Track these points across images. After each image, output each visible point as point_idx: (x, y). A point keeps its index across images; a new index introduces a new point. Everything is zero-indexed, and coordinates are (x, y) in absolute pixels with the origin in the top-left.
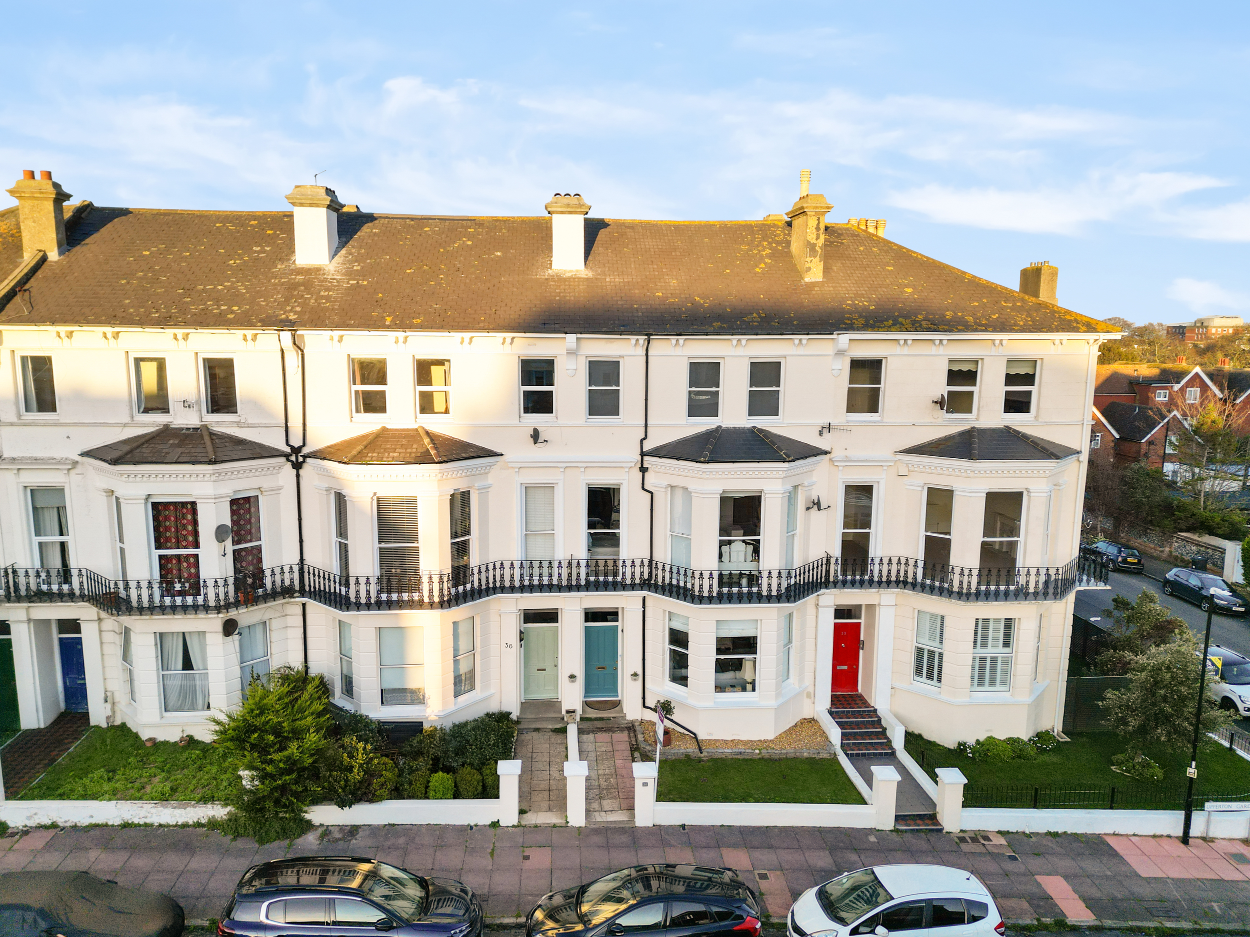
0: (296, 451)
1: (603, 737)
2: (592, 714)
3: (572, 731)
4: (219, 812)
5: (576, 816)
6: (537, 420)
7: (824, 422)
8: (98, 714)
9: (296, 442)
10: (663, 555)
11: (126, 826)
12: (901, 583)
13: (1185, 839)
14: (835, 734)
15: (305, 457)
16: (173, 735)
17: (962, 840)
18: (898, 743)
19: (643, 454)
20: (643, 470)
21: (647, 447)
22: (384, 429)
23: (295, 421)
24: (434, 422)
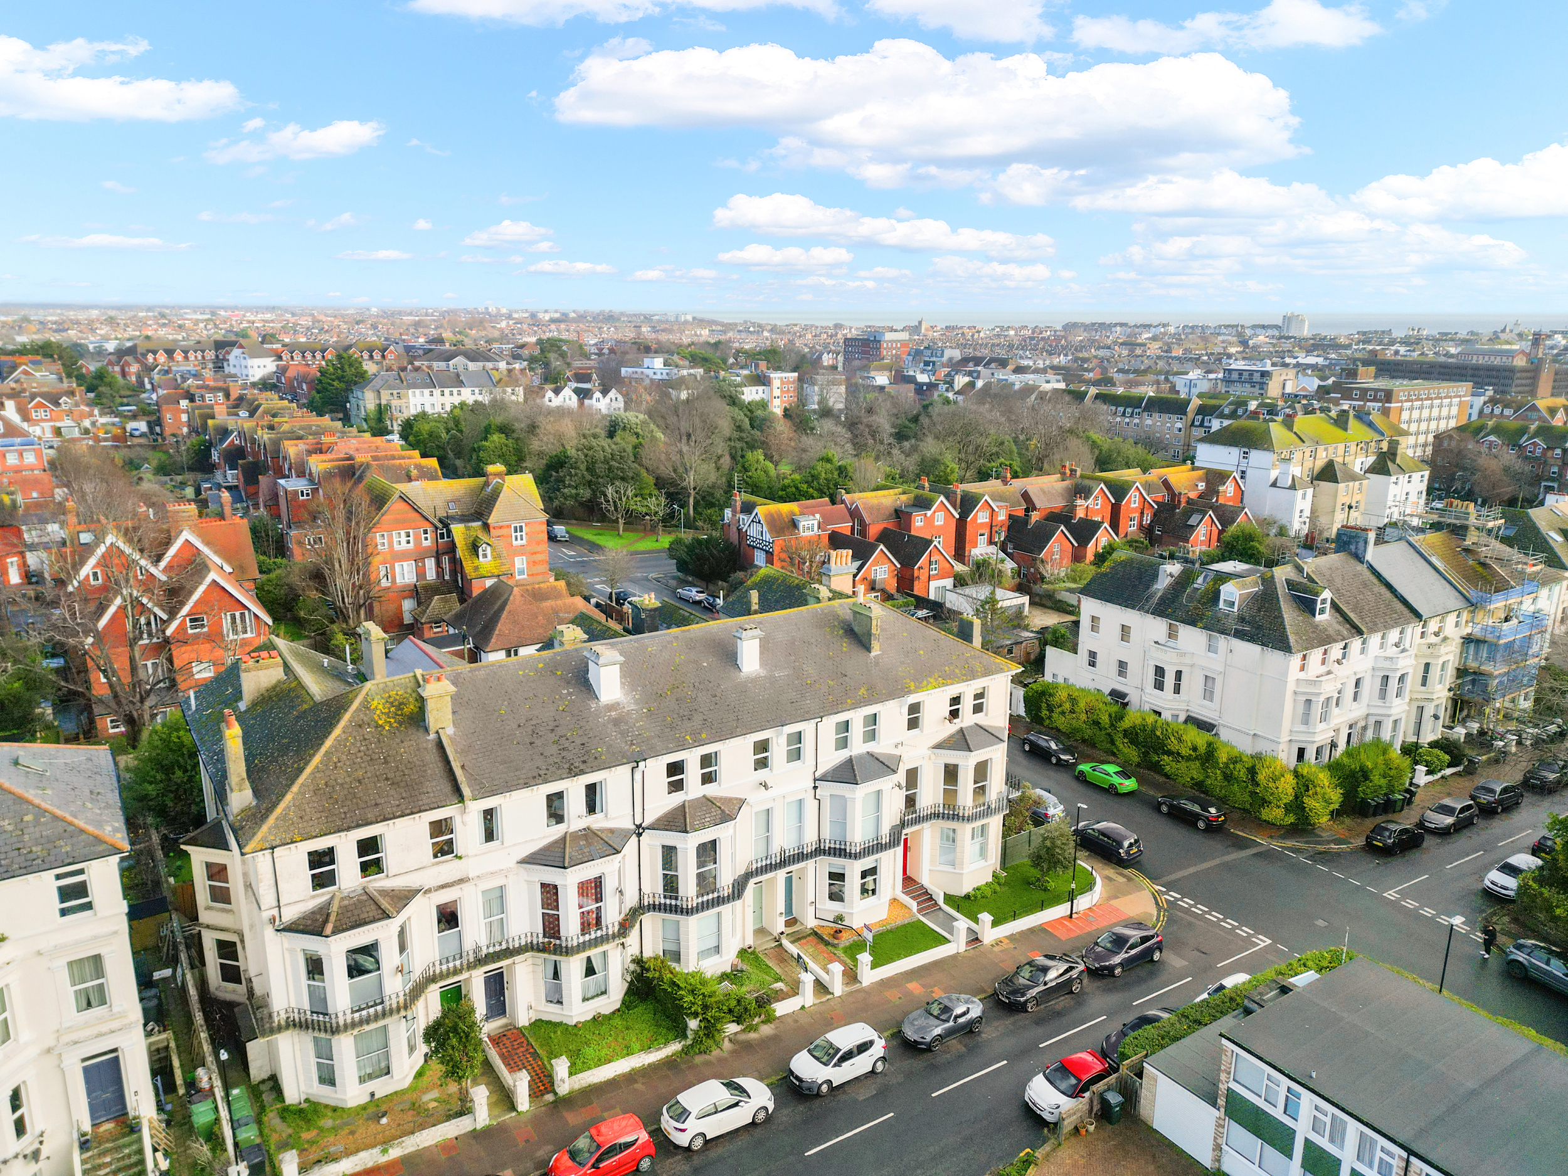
0: (639, 826)
1: (804, 942)
3: (787, 943)
4: (675, 1047)
6: (763, 774)
7: (899, 740)
8: (523, 1018)
9: (637, 823)
10: (826, 834)
12: (936, 816)
13: (1071, 916)
14: (914, 905)
15: (644, 829)
16: (589, 1017)
17: (992, 946)
18: (941, 902)
19: (815, 780)
20: (815, 788)
21: (818, 774)
22: (685, 801)
23: (638, 809)
24: (711, 790)
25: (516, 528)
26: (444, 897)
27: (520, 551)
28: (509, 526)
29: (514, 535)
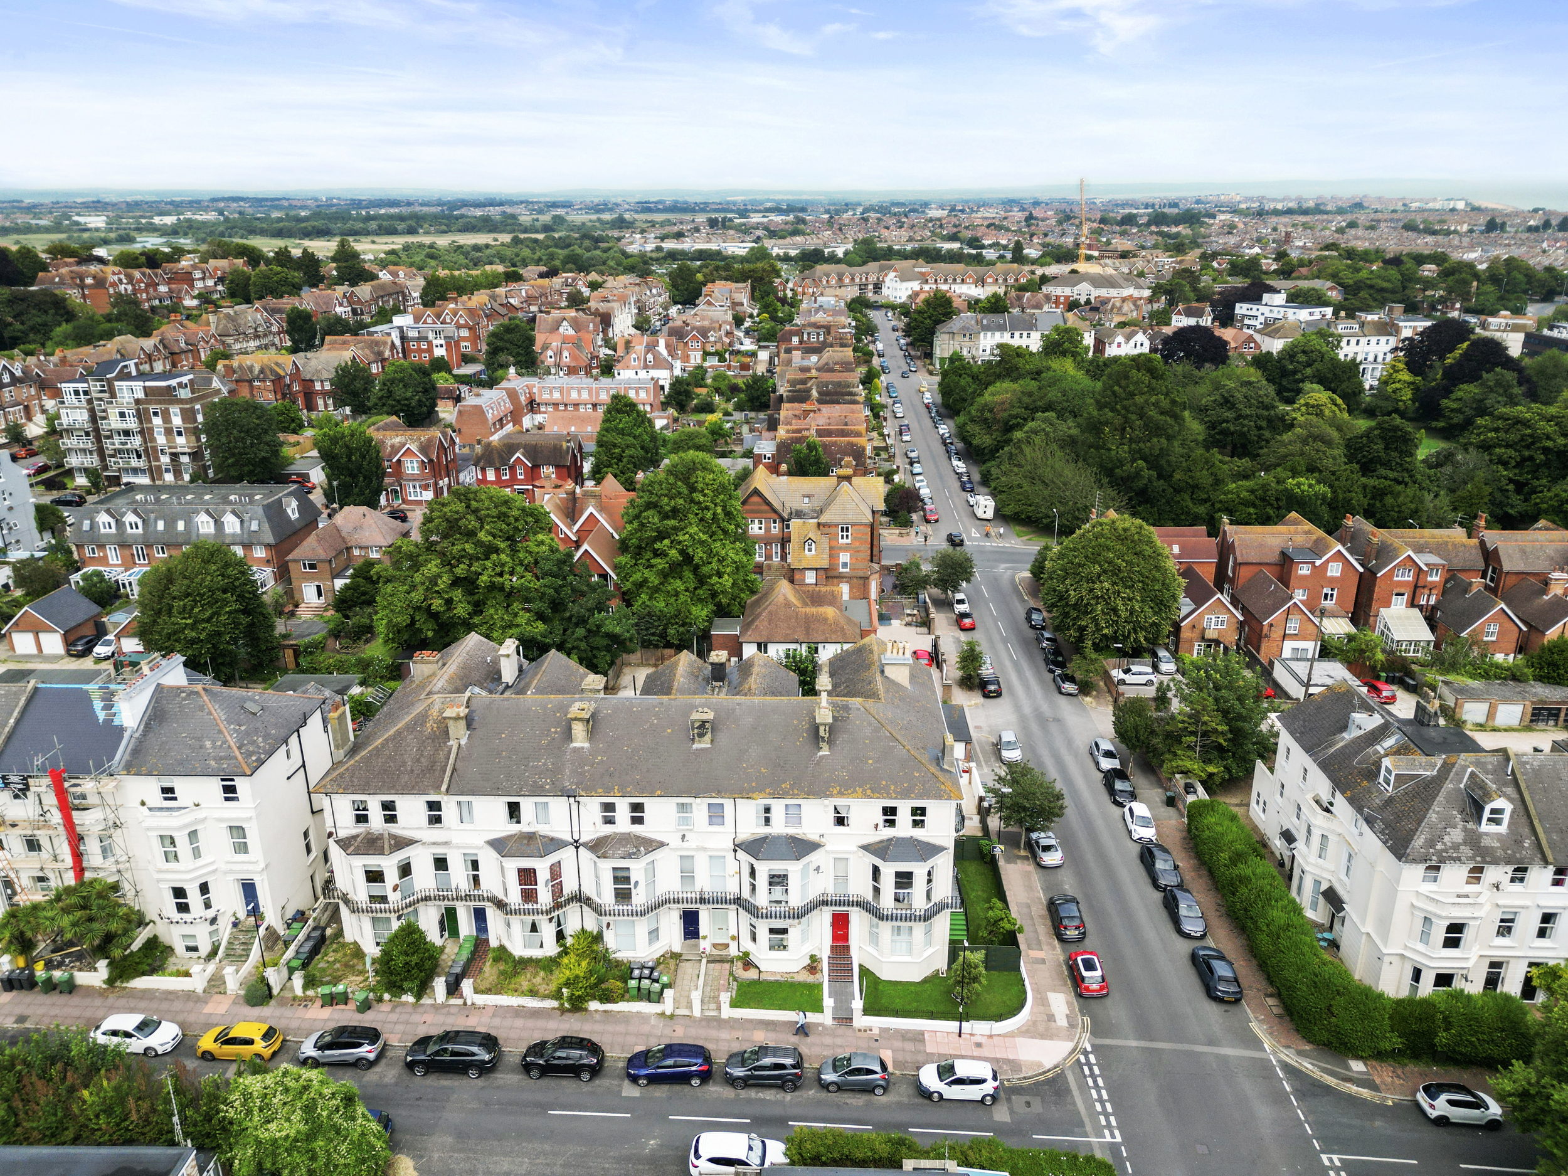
0: (576, 841)
1: (718, 966)
2: (715, 952)
3: (704, 961)
5: (697, 1013)
7: (824, 831)
8: (494, 943)
9: (576, 837)
10: (745, 890)
14: (827, 969)
15: (580, 845)
16: (527, 955)
17: (864, 1030)
18: (856, 977)
19: (735, 845)
20: (735, 851)
21: (737, 841)
22: (614, 834)
23: (576, 829)
24: (637, 829)
25: (842, 529)
26: (440, 851)
27: (846, 548)
28: (837, 526)
29: (840, 534)
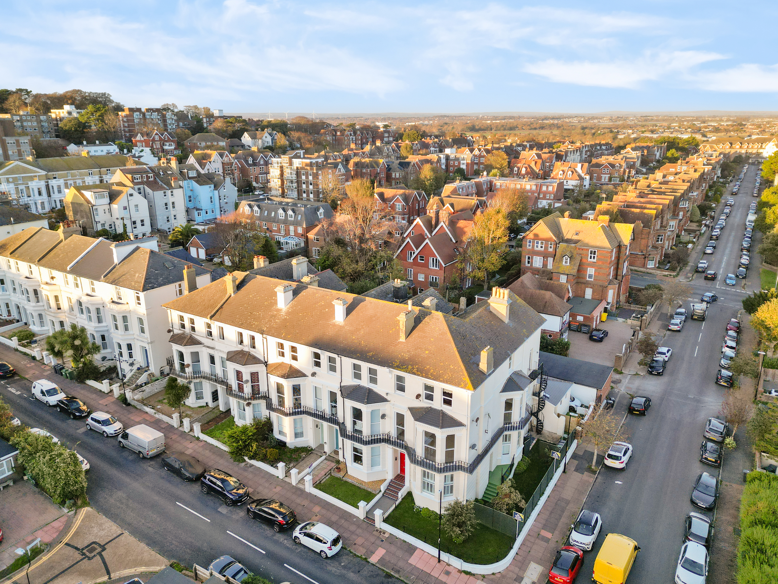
1: (329, 463)
3: (322, 458)
5: (294, 483)
6: (316, 369)
7: (388, 392)
8: (232, 413)
9: (266, 361)
11: (216, 447)
13: (439, 561)
14: (385, 488)
15: (268, 365)
17: (377, 530)
18: (400, 498)
20: (341, 391)
21: (342, 384)
22: (283, 363)
23: (266, 354)
24: (294, 363)
25: (591, 252)
26: (211, 352)
27: (592, 265)
28: (588, 250)
29: (590, 255)
